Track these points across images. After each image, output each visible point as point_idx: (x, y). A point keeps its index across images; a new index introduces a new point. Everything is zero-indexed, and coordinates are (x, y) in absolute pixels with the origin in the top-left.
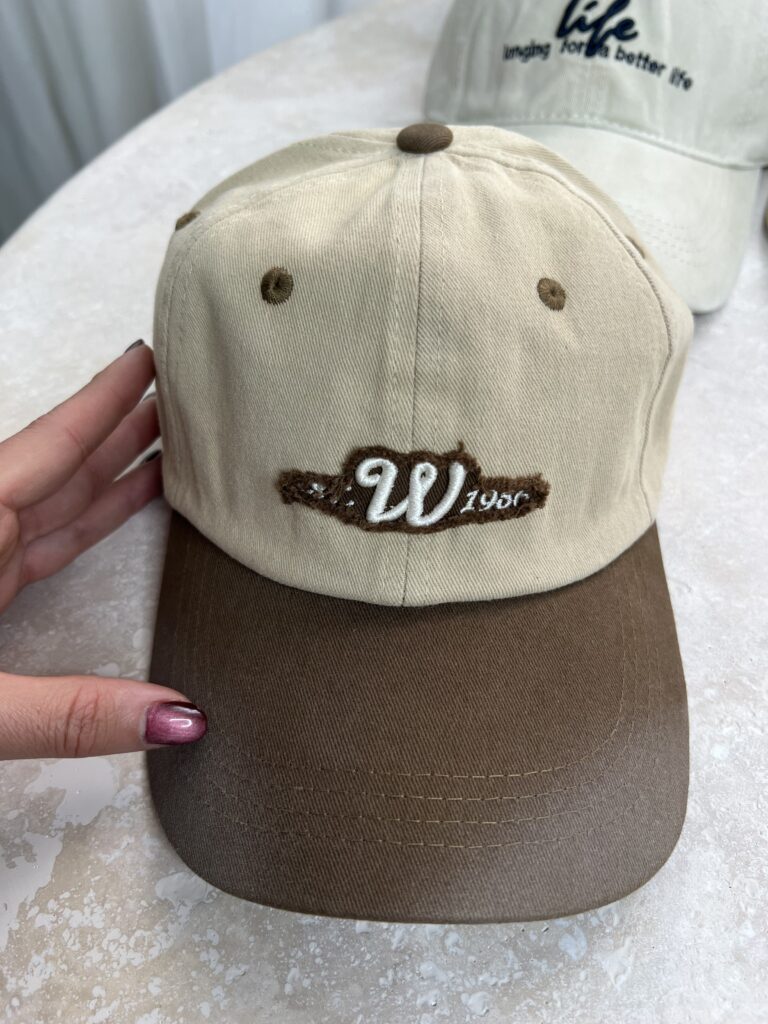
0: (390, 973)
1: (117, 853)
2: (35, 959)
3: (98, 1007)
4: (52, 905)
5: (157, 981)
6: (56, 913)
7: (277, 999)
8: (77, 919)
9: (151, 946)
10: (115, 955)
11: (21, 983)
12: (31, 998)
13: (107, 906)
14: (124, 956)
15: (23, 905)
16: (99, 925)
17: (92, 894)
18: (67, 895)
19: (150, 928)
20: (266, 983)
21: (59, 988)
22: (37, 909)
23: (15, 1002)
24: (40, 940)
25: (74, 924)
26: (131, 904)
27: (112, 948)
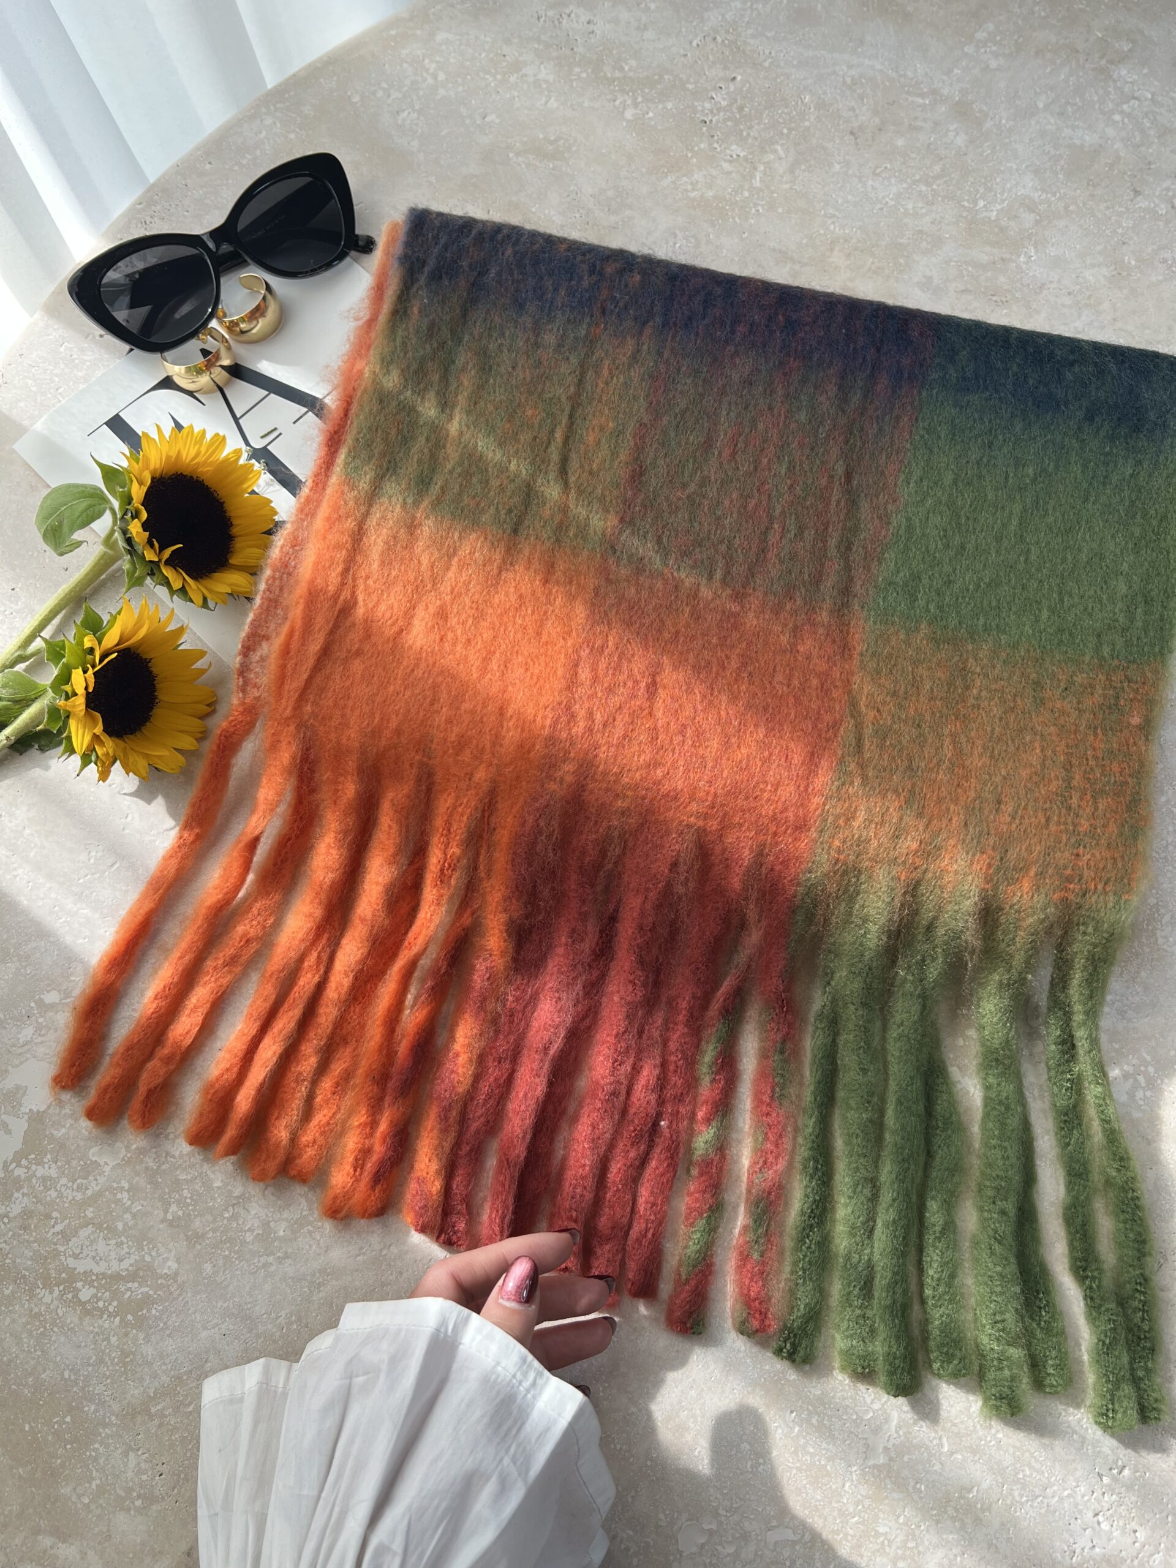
0: (231, 1209)
1: (63, 1130)
2: (16, 1195)
3: (56, 1223)
4: (24, 1162)
5: (91, 1209)
6: (28, 1168)
7: (162, 1221)
8: (40, 1172)
9: (87, 1189)
10: (65, 1194)
11: (8, 1209)
12: (15, 1217)
13: (59, 1164)
14: (69, 1194)
15: (5, 1162)
16: (55, 1176)
17: (49, 1156)
18: (33, 1156)
19: (86, 1178)
20: (156, 1212)
21: (32, 1212)
22: (14, 1165)
23: (6, 1220)
24: (17, 1184)
25: (39, 1174)
26: (74, 1163)
27: (63, 1189)
